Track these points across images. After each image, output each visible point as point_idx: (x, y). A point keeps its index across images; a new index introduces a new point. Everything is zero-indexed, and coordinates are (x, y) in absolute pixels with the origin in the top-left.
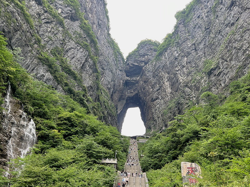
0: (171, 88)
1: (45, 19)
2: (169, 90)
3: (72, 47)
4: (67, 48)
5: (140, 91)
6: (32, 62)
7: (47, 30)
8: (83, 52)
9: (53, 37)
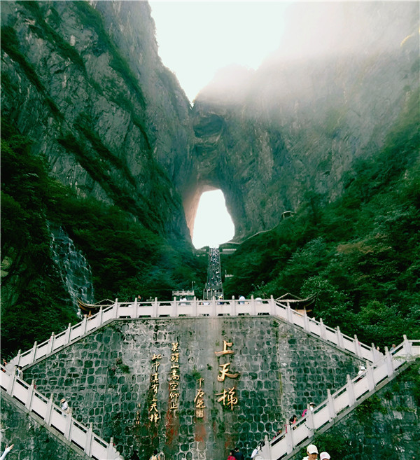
0: (274, 159)
1: (54, 65)
2: (270, 162)
3: (104, 108)
4: (96, 113)
5: (221, 164)
6: (51, 149)
7: (61, 86)
8: (122, 116)
9: (72, 98)
